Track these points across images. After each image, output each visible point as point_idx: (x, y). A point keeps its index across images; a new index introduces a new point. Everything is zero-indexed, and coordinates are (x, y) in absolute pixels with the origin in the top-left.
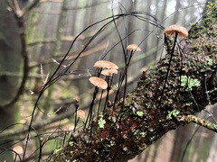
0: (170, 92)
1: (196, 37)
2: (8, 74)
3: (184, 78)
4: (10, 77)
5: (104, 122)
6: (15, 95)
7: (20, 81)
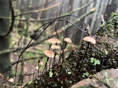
0: (85, 65)
1: (102, 36)
2: (4, 17)
3: (92, 59)
4: (5, 19)
5: (52, 74)
6: (8, 30)
7: (11, 21)
